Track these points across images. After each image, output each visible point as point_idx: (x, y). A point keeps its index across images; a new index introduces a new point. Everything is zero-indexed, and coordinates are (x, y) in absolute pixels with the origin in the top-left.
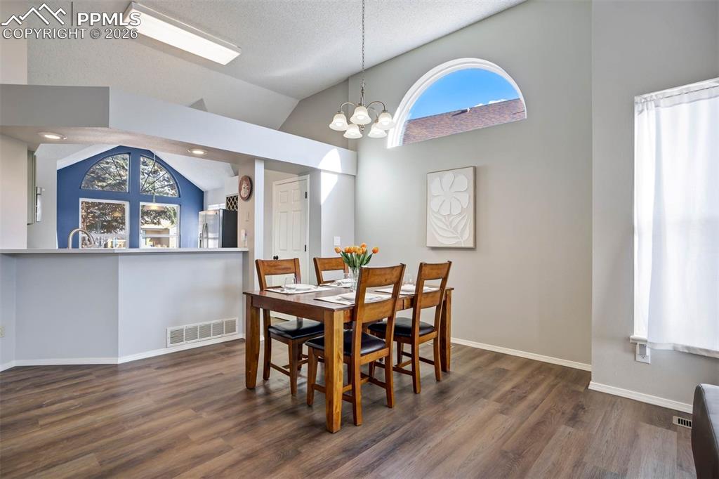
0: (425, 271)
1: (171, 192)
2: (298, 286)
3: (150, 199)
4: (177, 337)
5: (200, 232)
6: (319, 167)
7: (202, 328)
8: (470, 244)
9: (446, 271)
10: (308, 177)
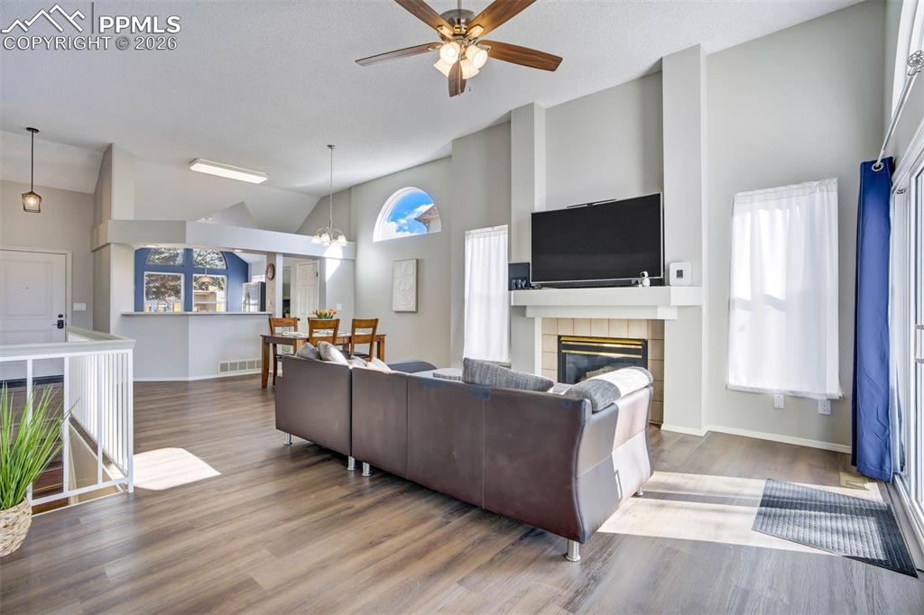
0: (356, 324)
1: (220, 265)
2: (296, 333)
3: (202, 271)
4: (224, 368)
5: (244, 299)
6: (324, 256)
7: (241, 363)
8: (414, 310)
9: (373, 324)
10: (318, 262)
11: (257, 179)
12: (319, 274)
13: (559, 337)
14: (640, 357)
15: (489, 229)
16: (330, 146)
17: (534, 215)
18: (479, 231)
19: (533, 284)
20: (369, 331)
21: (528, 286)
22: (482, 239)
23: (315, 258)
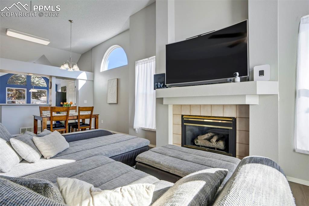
0: (81, 109)
4: (23, 131)
6: (78, 78)
8: (116, 102)
9: (91, 109)
10: (76, 81)
11: (46, 43)
12: (76, 87)
13: (182, 116)
14: (231, 128)
15: (147, 59)
16: (70, 21)
17: (168, 46)
18: (141, 61)
19: (167, 85)
20: (89, 113)
21: (164, 86)
22: (143, 65)
23: (75, 79)
